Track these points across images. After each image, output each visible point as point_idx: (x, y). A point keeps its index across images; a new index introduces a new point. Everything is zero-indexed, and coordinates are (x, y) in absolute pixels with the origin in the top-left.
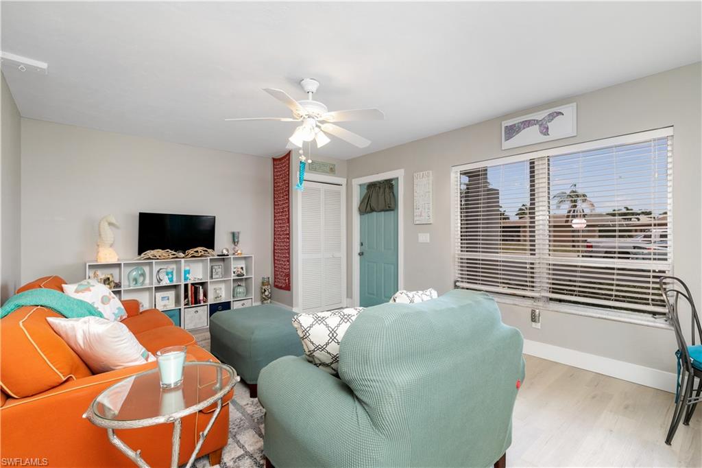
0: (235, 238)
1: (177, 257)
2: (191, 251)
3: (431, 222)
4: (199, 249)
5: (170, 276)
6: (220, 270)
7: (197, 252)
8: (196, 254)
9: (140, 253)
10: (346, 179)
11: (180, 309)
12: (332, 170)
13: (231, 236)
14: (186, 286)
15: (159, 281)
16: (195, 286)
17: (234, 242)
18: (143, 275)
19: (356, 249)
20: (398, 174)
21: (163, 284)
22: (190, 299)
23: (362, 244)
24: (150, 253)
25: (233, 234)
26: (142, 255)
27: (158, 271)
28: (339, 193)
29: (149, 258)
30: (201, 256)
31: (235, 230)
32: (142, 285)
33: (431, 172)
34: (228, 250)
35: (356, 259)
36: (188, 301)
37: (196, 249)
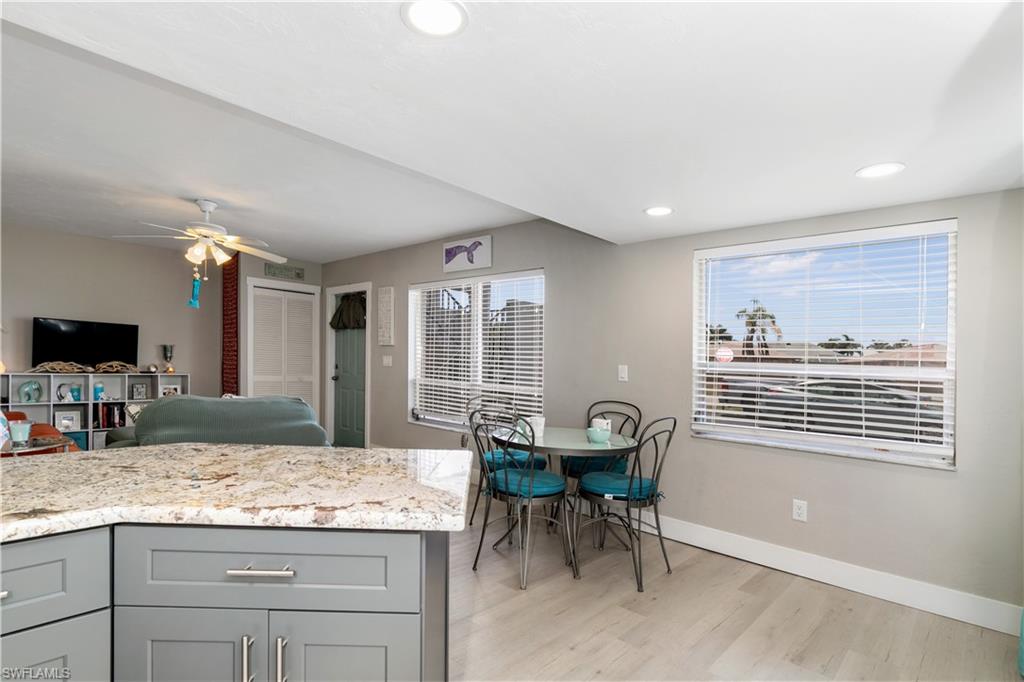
0: (166, 352)
1: (84, 372)
2: (103, 366)
3: (392, 343)
4: (115, 363)
5: (76, 394)
6: (143, 390)
7: (111, 366)
8: (110, 370)
9: (34, 365)
10: (319, 288)
11: (87, 433)
12: (299, 276)
13: (161, 349)
14: (96, 406)
15: (61, 397)
16: (109, 407)
17: (165, 357)
18: (39, 390)
19: (331, 371)
20: (366, 286)
21: (65, 401)
22: (101, 421)
23: (337, 367)
24: (48, 365)
25: (165, 348)
26: (38, 367)
27: (60, 387)
28: (310, 304)
29: (47, 371)
30: (117, 372)
31: (168, 344)
32: (37, 401)
33: (392, 289)
34: (156, 367)
35: (330, 385)
36: (98, 424)
37: (109, 364)
